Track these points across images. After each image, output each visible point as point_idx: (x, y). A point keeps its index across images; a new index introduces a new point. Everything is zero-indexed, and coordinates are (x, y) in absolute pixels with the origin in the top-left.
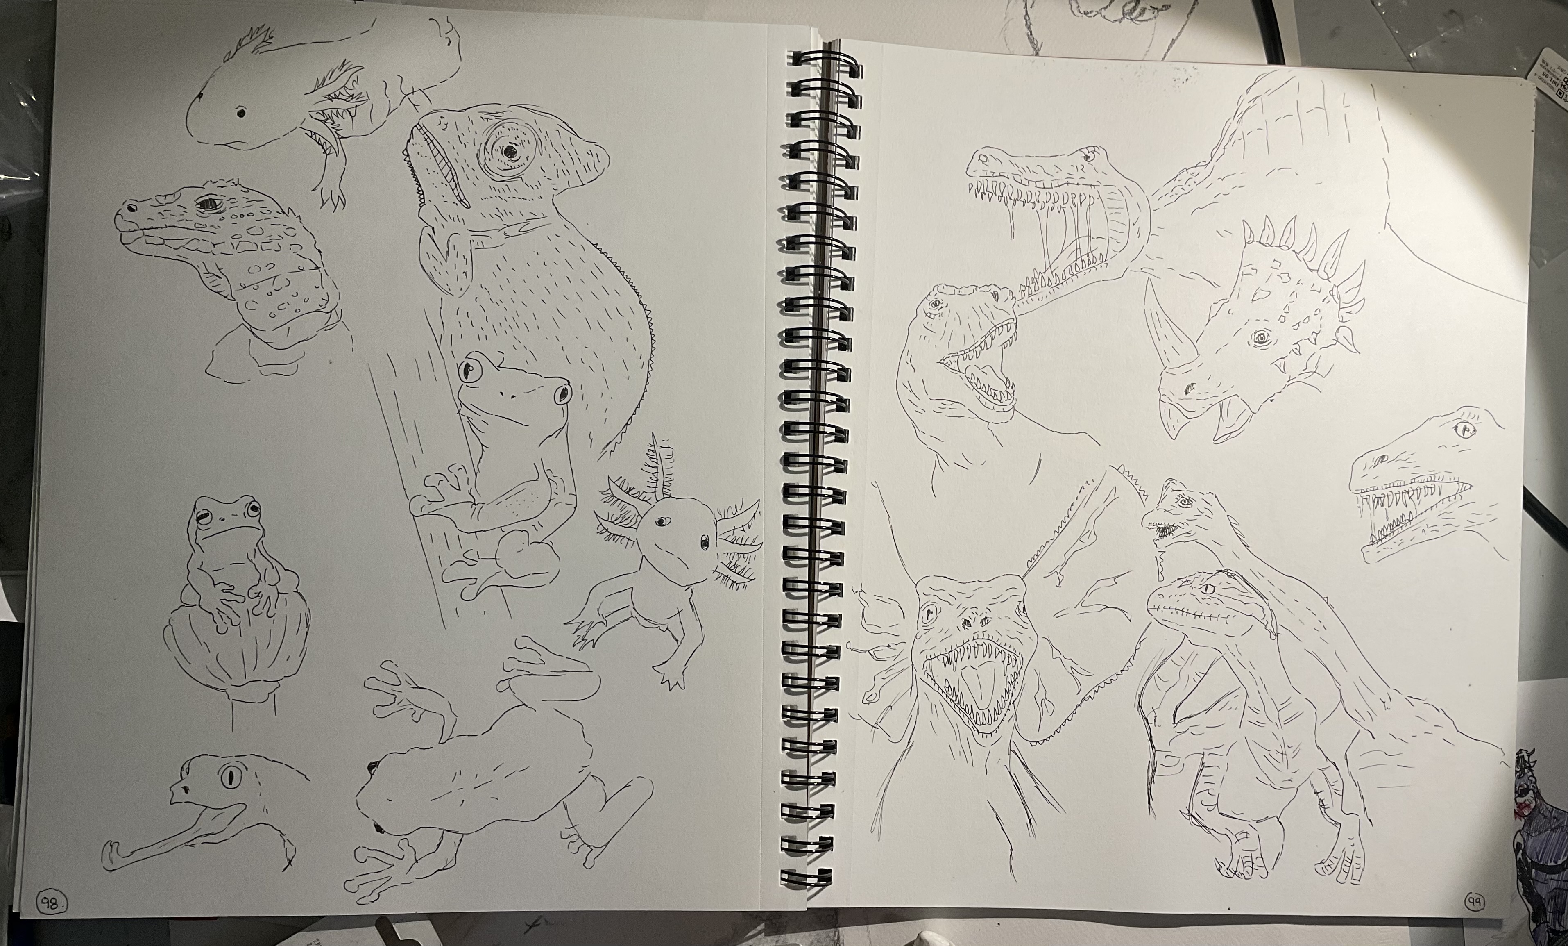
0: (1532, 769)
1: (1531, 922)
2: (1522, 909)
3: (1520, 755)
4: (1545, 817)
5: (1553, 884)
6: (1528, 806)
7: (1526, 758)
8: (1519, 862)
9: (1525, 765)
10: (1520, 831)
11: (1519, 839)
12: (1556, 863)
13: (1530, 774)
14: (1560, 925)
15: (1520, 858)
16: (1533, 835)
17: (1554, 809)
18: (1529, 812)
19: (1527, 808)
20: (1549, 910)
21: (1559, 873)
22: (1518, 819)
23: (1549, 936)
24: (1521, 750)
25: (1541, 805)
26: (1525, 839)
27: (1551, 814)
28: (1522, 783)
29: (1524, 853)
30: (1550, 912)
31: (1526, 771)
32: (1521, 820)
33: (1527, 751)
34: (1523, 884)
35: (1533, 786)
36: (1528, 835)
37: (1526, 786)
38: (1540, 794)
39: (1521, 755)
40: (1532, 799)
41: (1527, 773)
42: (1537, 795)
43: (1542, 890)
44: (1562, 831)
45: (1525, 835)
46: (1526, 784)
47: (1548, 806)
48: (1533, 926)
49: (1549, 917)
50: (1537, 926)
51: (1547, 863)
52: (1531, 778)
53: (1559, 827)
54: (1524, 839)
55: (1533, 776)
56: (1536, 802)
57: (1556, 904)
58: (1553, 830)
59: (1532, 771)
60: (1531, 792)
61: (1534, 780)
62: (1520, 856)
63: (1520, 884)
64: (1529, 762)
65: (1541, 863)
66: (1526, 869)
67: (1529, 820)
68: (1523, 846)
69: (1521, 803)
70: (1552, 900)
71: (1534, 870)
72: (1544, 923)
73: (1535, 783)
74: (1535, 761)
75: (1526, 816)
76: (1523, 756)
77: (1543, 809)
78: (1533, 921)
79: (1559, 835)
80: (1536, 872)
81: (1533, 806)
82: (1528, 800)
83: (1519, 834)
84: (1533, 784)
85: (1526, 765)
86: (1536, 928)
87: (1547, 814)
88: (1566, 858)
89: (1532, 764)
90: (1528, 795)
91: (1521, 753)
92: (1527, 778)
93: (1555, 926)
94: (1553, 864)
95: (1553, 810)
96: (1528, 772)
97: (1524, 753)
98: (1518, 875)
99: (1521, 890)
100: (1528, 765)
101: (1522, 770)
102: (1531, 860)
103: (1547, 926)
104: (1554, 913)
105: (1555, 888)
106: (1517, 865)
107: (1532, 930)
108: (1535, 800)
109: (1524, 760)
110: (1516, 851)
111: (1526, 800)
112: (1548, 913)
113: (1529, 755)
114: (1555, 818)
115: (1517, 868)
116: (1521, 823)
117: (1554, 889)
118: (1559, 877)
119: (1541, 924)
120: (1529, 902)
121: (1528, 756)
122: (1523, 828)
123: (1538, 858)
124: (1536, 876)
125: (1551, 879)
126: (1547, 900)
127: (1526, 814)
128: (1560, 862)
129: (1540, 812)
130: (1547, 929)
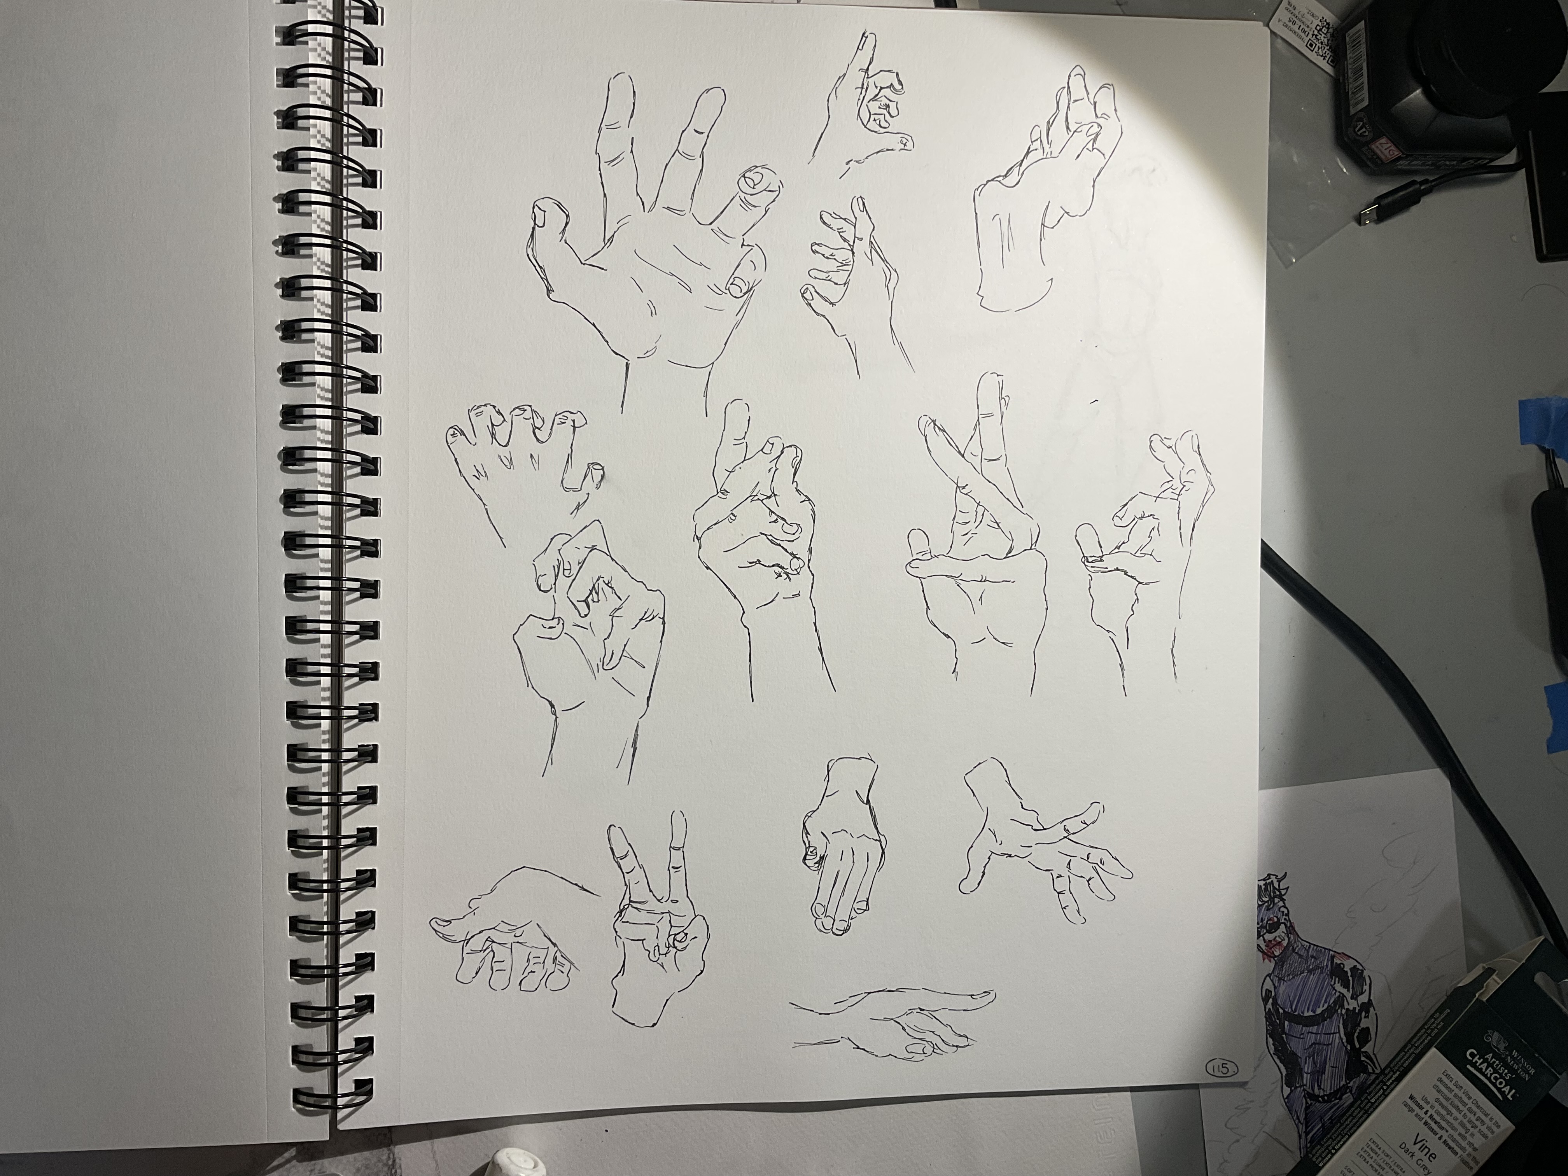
0: (1284, 897)
1: (1284, 1086)
2: (1274, 1071)
3: (1268, 881)
4: (1300, 956)
5: (1311, 1039)
6: (1279, 943)
7: (1276, 885)
8: (1268, 1015)
9: (1274, 893)
10: (1269, 975)
11: (1268, 985)
12: (1314, 1012)
13: (1281, 904)
14: (1320, 1087)
15: (1270, 1009)
16: (1286, 980)
17: (1312, 946)
18: (1281, 951)
19: (1278, 947)
20: (1306, 1070)
21: (1318, 1024)
22: (1266, 960)
23: (1307, 1103)
24: (1269, 875)
25: (1295, 942)
26: (1276, 985)
27: (1308, 952)
28: (1272, 916)
29: (1275, 1003)
30: (1307, 1073)
31: (1276, 900)
32: (1270, 961)
33: (1277, 876)
34: (1273, 1040)
35: (1285, 919)
36: (1280, 979)
37: (1276, 920)
38: (1294, 928)
39: (1270, 880)
40: (1283, 935)
41: (1277, 903)
42: (1291, 929)
43: (1296, 1046)
44: (1322, 973)
45: (1276, 980)
46: (1277, 917)
47: (1304, 943)
48: (1287, 1090)
49: (1306, 1079)
50: (1291, 1091)
51: (1303, 1013)
52: (1282, 909)
53: (1317, 967)
54: (1274, 985)
55: (1285, 907)
56: (1289, 938)
57: (1315, 1063)
58: (1310, 971)
59: (1283, 900)
60: (1282, 926)
61: (1286, 912)
62: (1269, 1006)
63: (1270, 1041)
64: (1279, 890)
65: (1296, 1013)
66: (1278, 1021)
67: (1280, 962)
68: (1273, 994)
69: (1270, 941)
70: (1309, 1058)
71: (1287, 1023)
72: (1300, 1086)
73: (1288, 915)
74: (1287, 888)
75: (1276, 956)
76: (1272, 881)
77: (1298, 946)
78: (1287, 1086)
79: (1319, 978)
80: (1290, 1026)
81: (1285, 943)
82: (1279, 936)
83: (1268, 978)
84: (1284, 917)
85: (1276, 893)
86: (1289, 1095)
87: (1302, 952)
88: (1326, 1006)
89: (1283, 892)
90: (1279, 930)
91: (1270, 878)
92: (1277, 909)
93: (1313, 1089)
94: (1311, 1013)
95: (1309, 947)
96: (1279, 902)
97: (1273, 878)
98: (1267, 1030)
99: (1272, 1048)
100: (1278, 893)
101: (1272, 900)
102: (1284, 1011)
103: (1304, 1090)
104: (1312, 1073)
105: (1314, 1043)
106: (1265, 1017)
107: (1285, 1097)
108: (1288, 936)
109: (1274, 887)
110: (1265, 1000)
111: (1276, 937)
112: (1305, 1075)
113: (1279, 881)
114: (1312, 957)
115: (1267, 1021)
116: (1270, 966)
117: (1312, 1045)
118: (1318, 1029)
119: (1296, 1088)
120: (1281, 1062)
121: (1277, 881)
122: (1273, 972)
123: (1291, 1008)
124: (1289, 1030)
125: (1309, 1033)
126: (1303, 1058)
127: (1277, 954)
128: (1319, 1011)
129: (1294, 950)
130: (1303, 1094)
